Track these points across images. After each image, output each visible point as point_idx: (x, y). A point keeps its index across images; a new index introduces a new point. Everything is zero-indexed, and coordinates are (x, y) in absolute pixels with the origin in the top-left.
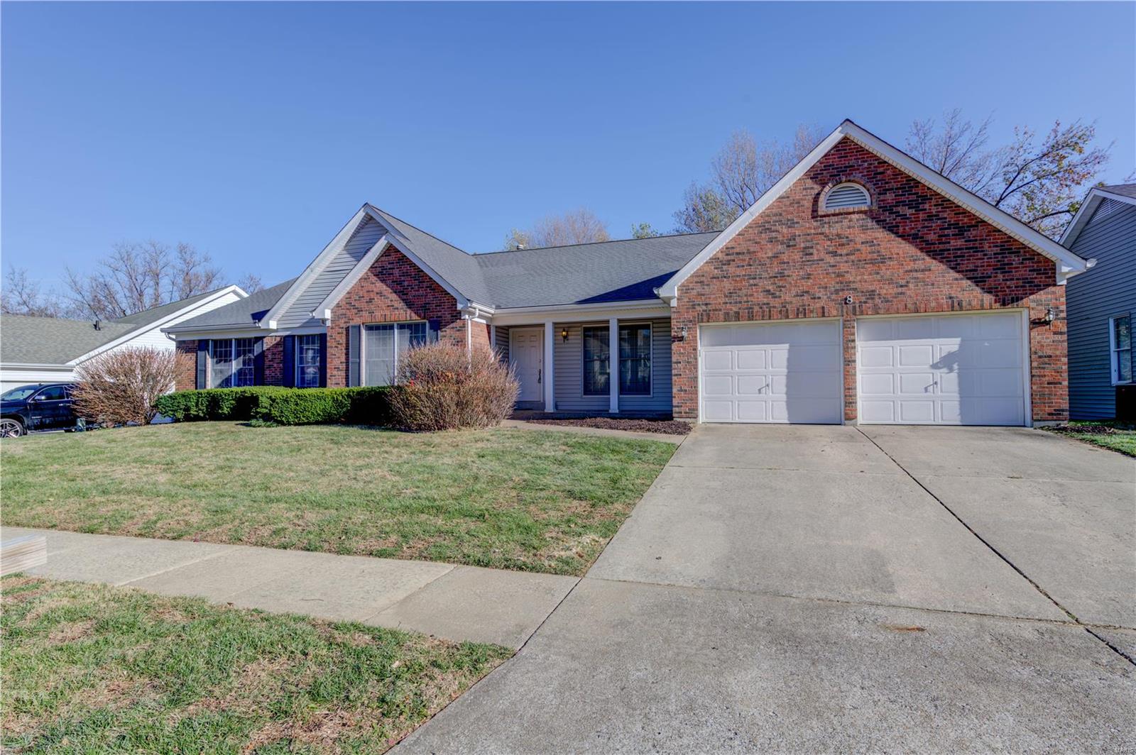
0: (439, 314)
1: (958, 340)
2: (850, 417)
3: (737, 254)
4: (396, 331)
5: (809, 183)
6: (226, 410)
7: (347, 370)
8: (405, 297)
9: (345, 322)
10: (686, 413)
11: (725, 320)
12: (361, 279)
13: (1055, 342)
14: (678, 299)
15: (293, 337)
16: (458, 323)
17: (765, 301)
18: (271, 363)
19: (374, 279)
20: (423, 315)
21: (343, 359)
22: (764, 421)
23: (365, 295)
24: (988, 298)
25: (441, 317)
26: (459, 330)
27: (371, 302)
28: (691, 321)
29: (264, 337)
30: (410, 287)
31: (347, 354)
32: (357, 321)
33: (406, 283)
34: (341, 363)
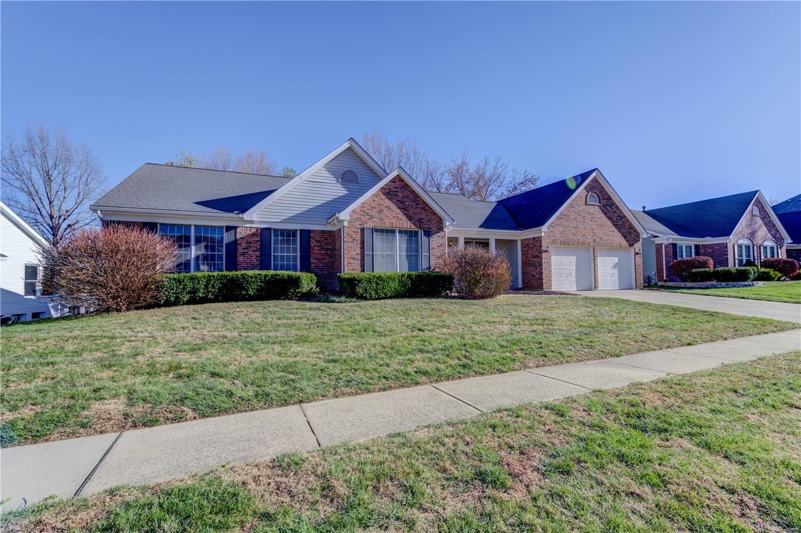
0: (430, 226)
1: (618, 258)
2: (596, 287)
4: (397, 234)
5: (584, 191)
6: (251, 292)
7: (363, 259)
8: (406, 212)
9: (360, 225)
10: (548, 287)
11: (560, 245)
12: (374, 196)
13: (639, 259)
14: (544, 233)
15: (269, 229)
16: (442, 233)
17: (573, 237)
18: (246, 251)
19: (384, 197)
20: (419, 226)
21: (359, 251)
23: (377, 206)
24: (627, 244)
25: (431, 228)
26: (442, 238)
27: (381, 212)
28: (549, 244)
29: (237, 227)
30: (410, 206)
31: (362, 248)
32: (370, 225)
33: (407, 203)
34: (357, 254)
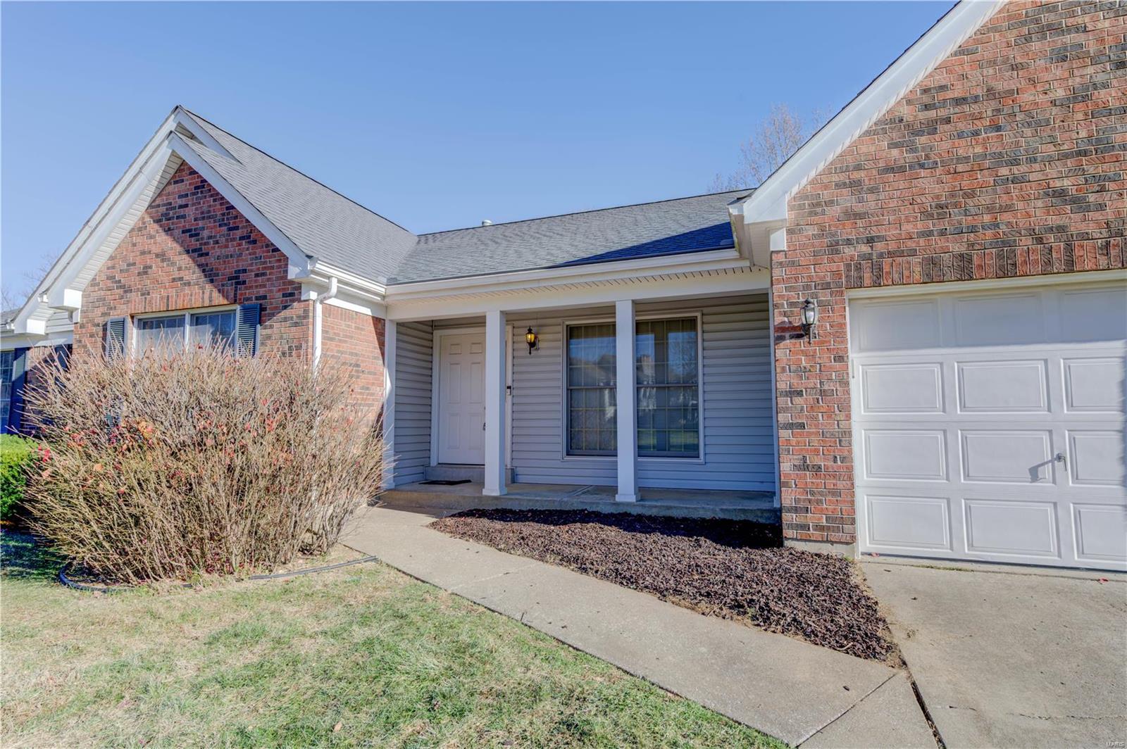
0: (262, 291)
3: (959, 101)
4: (188, 327)
8: (202, 260)
9: (104, 314)
10: (822, 528)
11: (929, 280)
12: (132, 230)
14: (790, 232)
16: (296, 309)
17: (1053, 220)
19: (154, 228)
20: (232, 295)
22: (1053, 560)
23: (138, 259)
25: (264, 297)
26: (296, 325)
27: (146, 273)
28: (827, 286)
30: (211, 241)
32: (122, 312)
33: (205, 233)
